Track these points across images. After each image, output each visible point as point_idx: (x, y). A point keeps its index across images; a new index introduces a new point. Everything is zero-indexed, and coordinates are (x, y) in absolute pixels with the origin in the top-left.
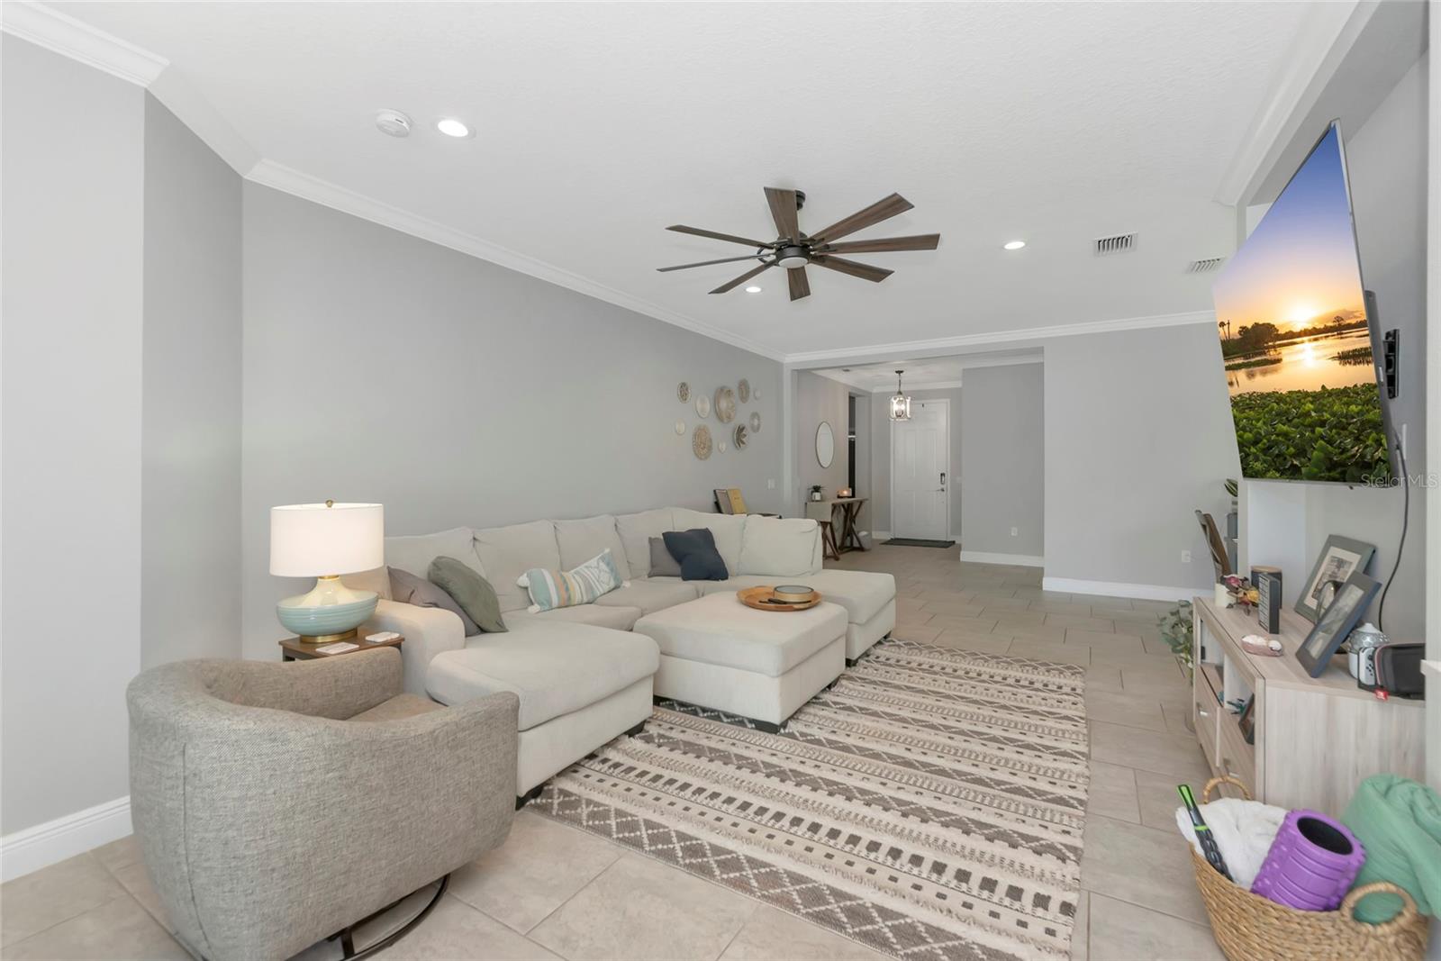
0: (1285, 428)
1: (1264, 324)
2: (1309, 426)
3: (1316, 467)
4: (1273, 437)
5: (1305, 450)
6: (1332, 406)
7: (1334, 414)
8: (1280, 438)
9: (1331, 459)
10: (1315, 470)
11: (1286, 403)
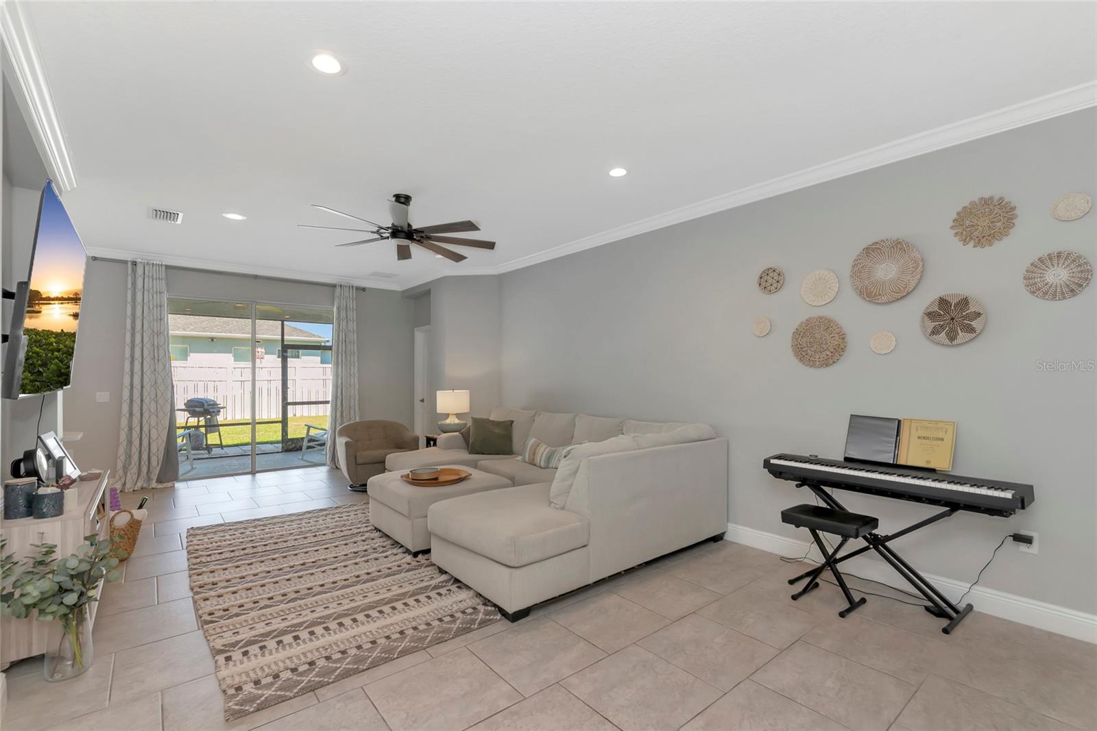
0: (38, 350)
1: (34, 291)
2: (51, 350)
3: (51, 373)
4: (31, 354)
5: (47, 364)
6: (65, 341)
7: (65, 346)
8: (34, 355)
9: (60, 371)
10: (51, 375)
11: (40, 336)
